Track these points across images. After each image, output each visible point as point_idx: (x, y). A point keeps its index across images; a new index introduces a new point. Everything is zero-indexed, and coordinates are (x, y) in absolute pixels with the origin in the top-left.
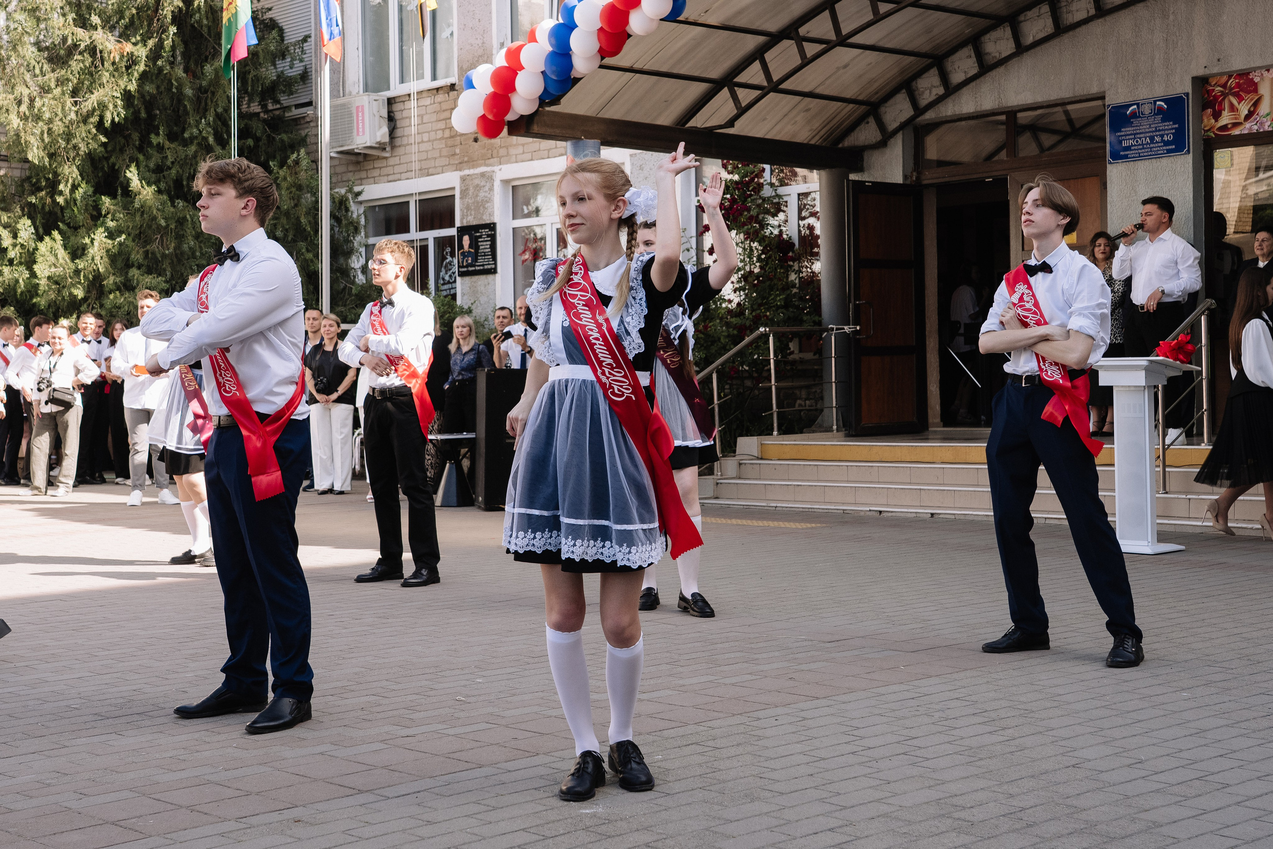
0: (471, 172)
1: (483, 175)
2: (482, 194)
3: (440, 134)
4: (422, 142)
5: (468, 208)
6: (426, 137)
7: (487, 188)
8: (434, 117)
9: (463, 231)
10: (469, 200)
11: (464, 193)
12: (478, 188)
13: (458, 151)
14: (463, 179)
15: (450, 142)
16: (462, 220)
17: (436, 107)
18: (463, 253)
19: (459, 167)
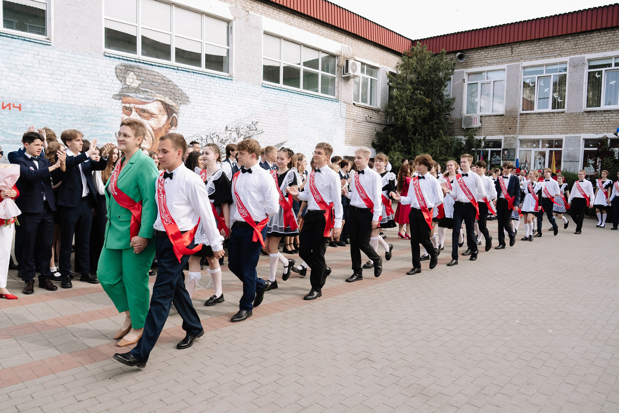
0: (508, 136)
1: (512, 137)
2: (512, 142)
3: (497, 126)
4: (491, 127)
5: (507, 144)
6: (492, 126)
7: (514, 140)
8: (496, 122)
9: (504, 150)
10: (507, 143)
11: (505, 141)
12: (510, 140)
13: (503, 131)
14: (505, 137)
15: (501, 128)
16: (504, 147)
17: (497, 119)
18: (505, 155)
19: (504, 134)
